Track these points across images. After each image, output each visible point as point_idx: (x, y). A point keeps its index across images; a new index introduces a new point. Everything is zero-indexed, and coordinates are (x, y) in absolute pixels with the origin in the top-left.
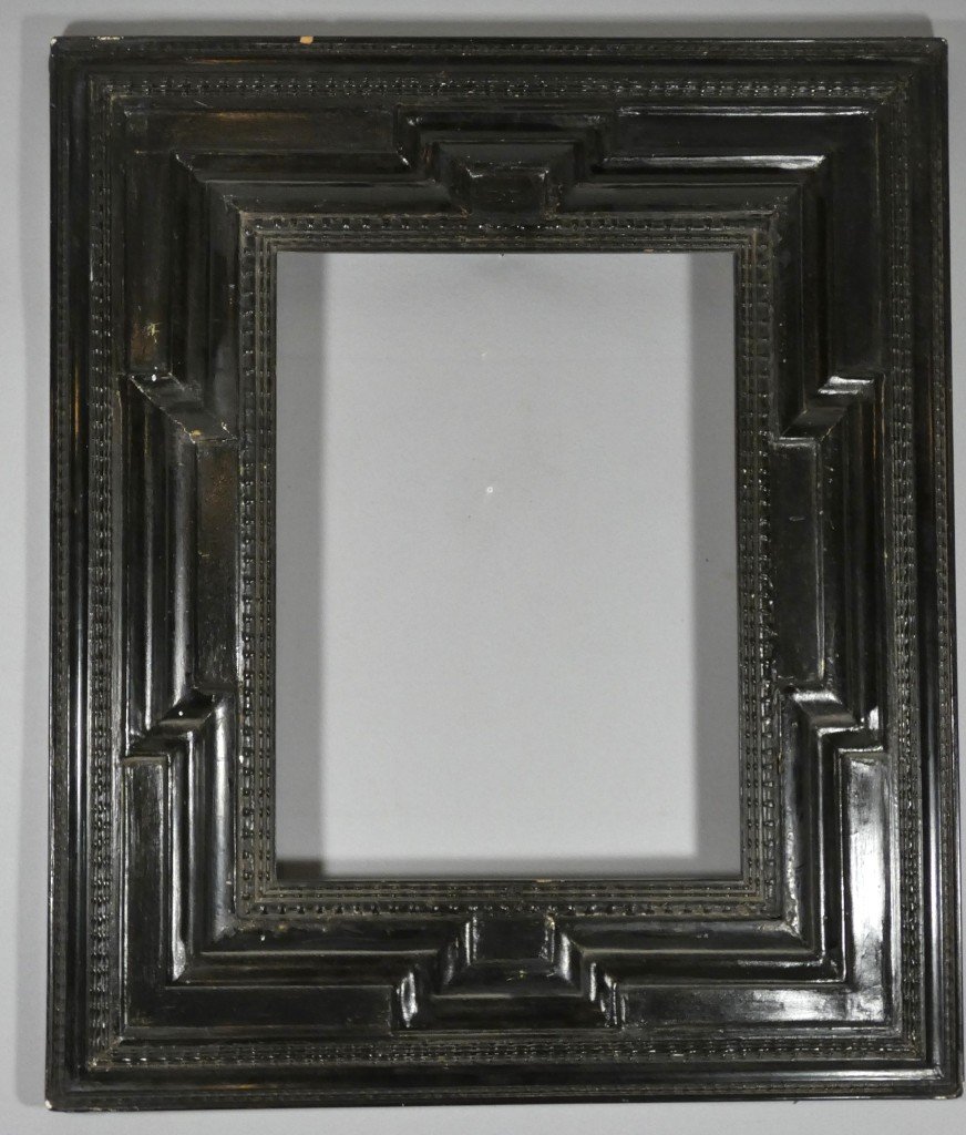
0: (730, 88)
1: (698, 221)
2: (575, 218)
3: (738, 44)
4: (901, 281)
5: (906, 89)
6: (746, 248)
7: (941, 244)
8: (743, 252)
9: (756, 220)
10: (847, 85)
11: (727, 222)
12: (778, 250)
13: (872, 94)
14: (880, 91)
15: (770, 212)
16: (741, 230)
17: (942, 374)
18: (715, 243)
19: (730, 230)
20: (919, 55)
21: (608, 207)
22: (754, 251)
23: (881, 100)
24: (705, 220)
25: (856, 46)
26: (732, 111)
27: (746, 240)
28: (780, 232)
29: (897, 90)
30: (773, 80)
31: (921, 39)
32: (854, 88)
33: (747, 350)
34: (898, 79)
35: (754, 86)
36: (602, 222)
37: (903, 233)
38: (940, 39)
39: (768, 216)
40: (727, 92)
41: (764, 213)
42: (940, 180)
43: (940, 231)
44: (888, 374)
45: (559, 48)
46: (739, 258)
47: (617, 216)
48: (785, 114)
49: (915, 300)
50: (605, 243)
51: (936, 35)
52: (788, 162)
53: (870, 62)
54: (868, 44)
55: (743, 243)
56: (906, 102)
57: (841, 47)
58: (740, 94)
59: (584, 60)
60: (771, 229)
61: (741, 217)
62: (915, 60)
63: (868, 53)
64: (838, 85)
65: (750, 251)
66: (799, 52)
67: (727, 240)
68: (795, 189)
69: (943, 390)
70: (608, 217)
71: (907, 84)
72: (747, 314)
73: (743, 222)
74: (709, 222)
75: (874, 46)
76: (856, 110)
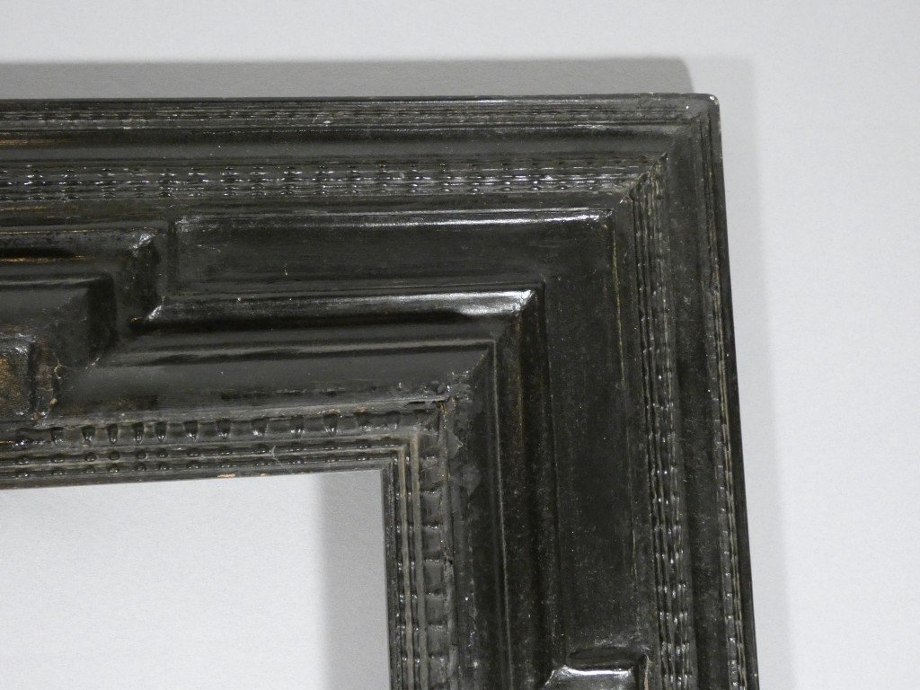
0: (370, 181)
1: (314, 418)
2: (86, 422)
3: (381, 105)
4: (667, 496)
5: (658, 178)
6: (401, 461)
7: (726, 428)
8: (396, 469)
9: (418, 413)
10: (563, 172)
11: (365, 418)
12: (457, 464)
13: (605, 186)
14: (617, 181)
15: (441, 398)
16: (393, 431)
17: (741, 646)
18: (346, 456)
19: (371, 432)
20: (673, 121)
21: (148, 399)
22: (415, 468)
23: (619, 196)
24: (327, 416)
25: (574, 109)
26: (375, 220)
27: (402, 449)
28: (459, 433)
29: (645, 178)
30: (440, 166)
31: (676, 96)
32: (575, 178)
33: (409, 646)
34: (644, 162)
35: (410, 176)
36: (138, 428)
37: (665, 415)
38: (705, 97)
39: (438, 404)
40: (364, 187)
41: (428, 399)
42: (719, 323)
43: (724, 408)
44: (652, 655)
45: (72, 118)
46: (390, 482)
47: (169, 416)
48: (465, 222)
49: (692, 524)
50: (143, 466)
51: (698, 90)
52: (476, 304)
53: (598, 134)
54: (594, 105)
55: (394, 453)
56: (659, 197)
57: (551, 110)
58: (388, 190)
59: (118, 138)
60: (444, 427)
61: (390, 408)
62: (669, 130)
63: (593, 120)
64: (548, 173)
65: (408, 469)
66: (482, 119)
67: (367, 450)
68: (482, 355)
69: (744, 674)
70: (149, 418)
71: (658, 170)
72: (407, 581)
73: (391, 416)
74: (332, 419)
75: (601, 108)
76: (579, 213)
